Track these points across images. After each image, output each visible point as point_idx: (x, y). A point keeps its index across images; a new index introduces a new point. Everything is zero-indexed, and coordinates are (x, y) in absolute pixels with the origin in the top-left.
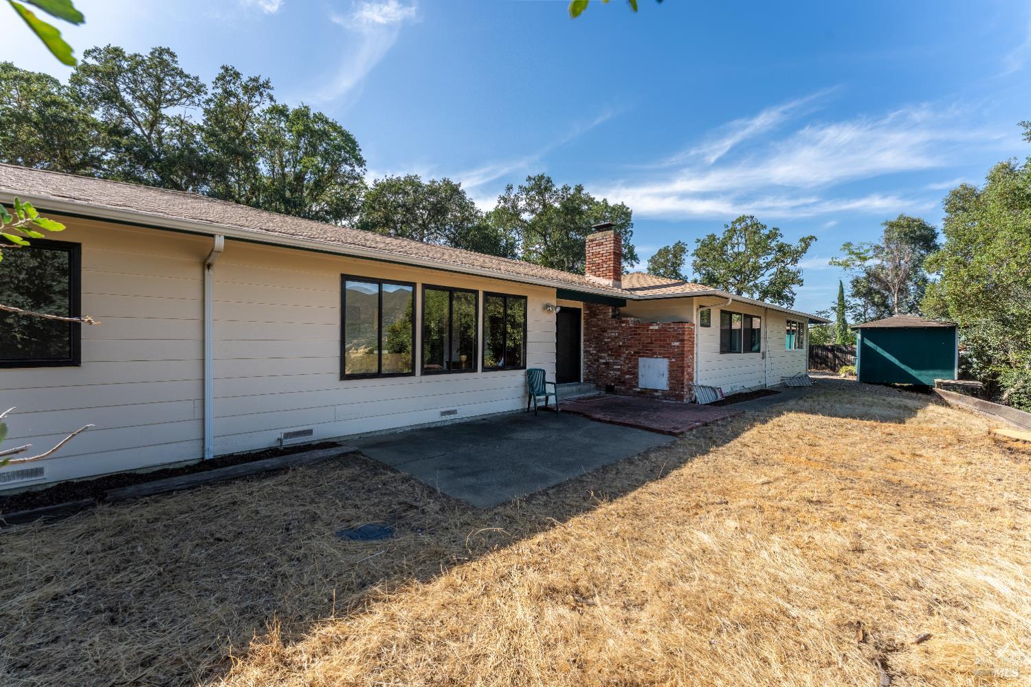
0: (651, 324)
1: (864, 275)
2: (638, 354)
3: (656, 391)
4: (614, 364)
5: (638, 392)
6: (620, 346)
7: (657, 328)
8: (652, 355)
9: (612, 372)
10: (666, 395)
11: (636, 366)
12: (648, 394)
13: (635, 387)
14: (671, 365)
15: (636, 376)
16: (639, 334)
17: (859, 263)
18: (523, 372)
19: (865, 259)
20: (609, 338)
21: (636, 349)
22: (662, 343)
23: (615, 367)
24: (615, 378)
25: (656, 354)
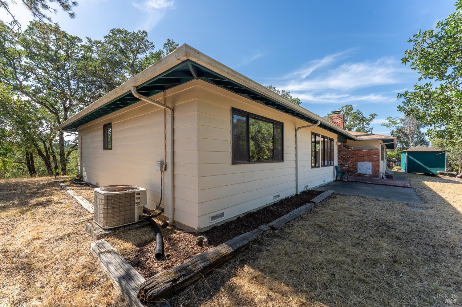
0: (364, 149)
1: (396, 130)
2: (357, 160)
3: (366, 174)
4: (345, 164)
5: (357, 175)
6: (347, 158)
7: (366, 151)
8: (364, 161)
9: (344, 168)
10: (370, 176)
11: (356, 165)
12: (362, 175)
13: (355, 173)
14: (373, 165)
15: (356, 169)
16: (357, 153)
17: (394, 125)
18: (333, 166)
19: (396, 124)
20: (342, 154)
21: (356, 159)
22: (368, 157)
23: (345, 165)
24: (346, 170)
25: (365, 160)
